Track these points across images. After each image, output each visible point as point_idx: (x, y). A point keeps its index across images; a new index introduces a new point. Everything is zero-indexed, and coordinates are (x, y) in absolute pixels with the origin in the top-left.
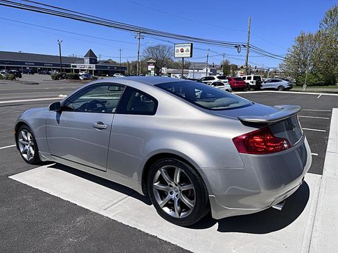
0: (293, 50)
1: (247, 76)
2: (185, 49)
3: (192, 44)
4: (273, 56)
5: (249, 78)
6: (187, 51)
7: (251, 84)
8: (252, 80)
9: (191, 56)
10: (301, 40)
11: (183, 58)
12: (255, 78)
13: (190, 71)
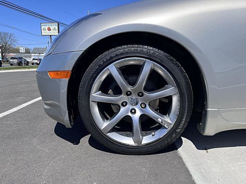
2: (52, 28)
3: (58, 24)
11: (51, 36)
13: (32, 54)
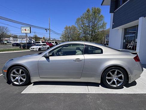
0: (64, 32)
1: (52, 42)
2: (27, 29)
3: (30, 27)
4: (58, 34)
5: (53, 42)
6: (28, 30)
7: (54, 45)
8: (54, 43)
9: (30, 33)
10: (66, 28)
11: (26, 33)
12: (55, 42)
13: (18, 39)
